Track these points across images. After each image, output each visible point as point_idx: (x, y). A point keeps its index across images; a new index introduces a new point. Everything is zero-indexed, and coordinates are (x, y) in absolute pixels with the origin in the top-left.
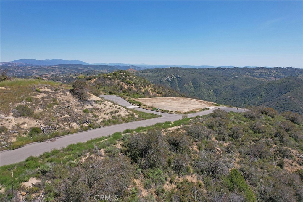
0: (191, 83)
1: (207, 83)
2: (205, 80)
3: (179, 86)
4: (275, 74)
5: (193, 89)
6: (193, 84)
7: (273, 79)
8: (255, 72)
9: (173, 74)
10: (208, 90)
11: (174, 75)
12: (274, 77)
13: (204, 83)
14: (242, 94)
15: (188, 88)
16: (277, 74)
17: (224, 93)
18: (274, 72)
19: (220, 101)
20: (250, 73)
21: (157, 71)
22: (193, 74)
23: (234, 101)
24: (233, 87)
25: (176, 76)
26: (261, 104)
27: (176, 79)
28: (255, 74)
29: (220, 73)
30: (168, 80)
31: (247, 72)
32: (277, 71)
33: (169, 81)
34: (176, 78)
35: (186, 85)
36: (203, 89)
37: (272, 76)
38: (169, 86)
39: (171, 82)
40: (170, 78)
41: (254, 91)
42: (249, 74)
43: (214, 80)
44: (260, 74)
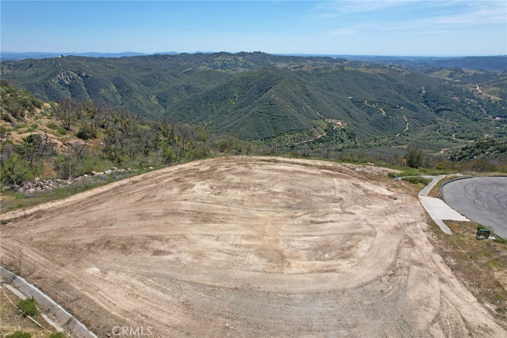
0: (114, 87)
1: (143, 83)
2: (138, 80)
3: (89, 94)
4: (242, 62)
5: (120, 97)
6: (117, 87)
7: (241, 70)
8: (215, 61)
9: (71, 71)
10: (147, 97)
11: (76, 73)
12: (241, 67)
13: (138, 85)
14: (207, 99)
15: (109, 96)
16: (245, 63)
17: (176, 100)
18: (241, 59)
19: (173, 113)
20: (207, 62)
21: (31, 66)
22: (113, 68)
23: (196, 112)
24: (188, 88)
25: (79, 75)
26: (236, 111)
27: (80, 80)
28: (215, 63)
29: (161, 64)
30: (61, 82)
31: (203, 60)
32: (244, 58)
33: (66, 85)
34: (79, 78)
35: (103, 90)
36: (137, 95)
37: (239, 66)
38: (68, 94)
39: (69, 87)
40: (67, 80)
41: (223, 91)
42: (206, 64)
43: (154, 78)
44: (222, 63)
